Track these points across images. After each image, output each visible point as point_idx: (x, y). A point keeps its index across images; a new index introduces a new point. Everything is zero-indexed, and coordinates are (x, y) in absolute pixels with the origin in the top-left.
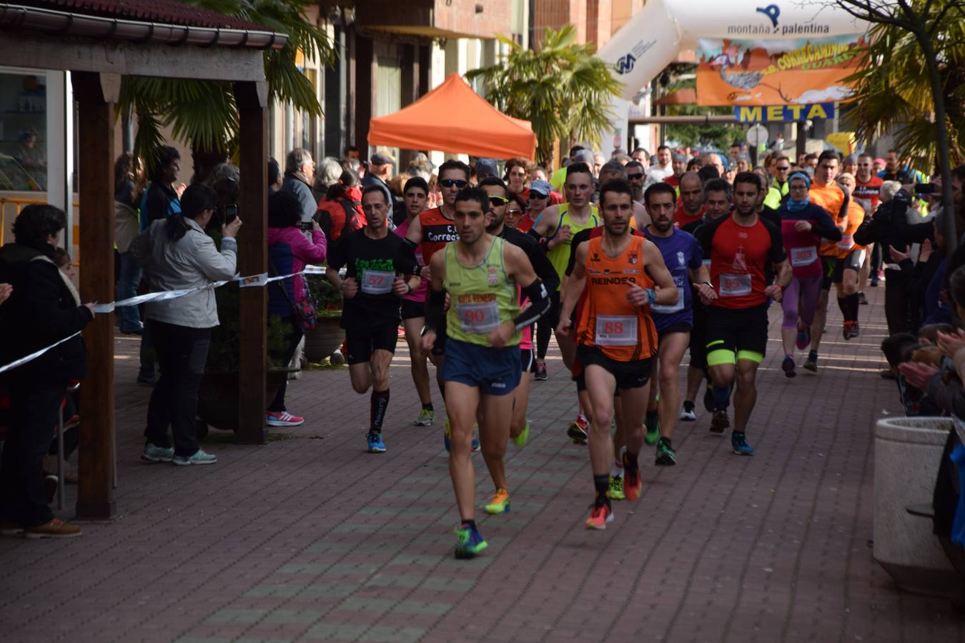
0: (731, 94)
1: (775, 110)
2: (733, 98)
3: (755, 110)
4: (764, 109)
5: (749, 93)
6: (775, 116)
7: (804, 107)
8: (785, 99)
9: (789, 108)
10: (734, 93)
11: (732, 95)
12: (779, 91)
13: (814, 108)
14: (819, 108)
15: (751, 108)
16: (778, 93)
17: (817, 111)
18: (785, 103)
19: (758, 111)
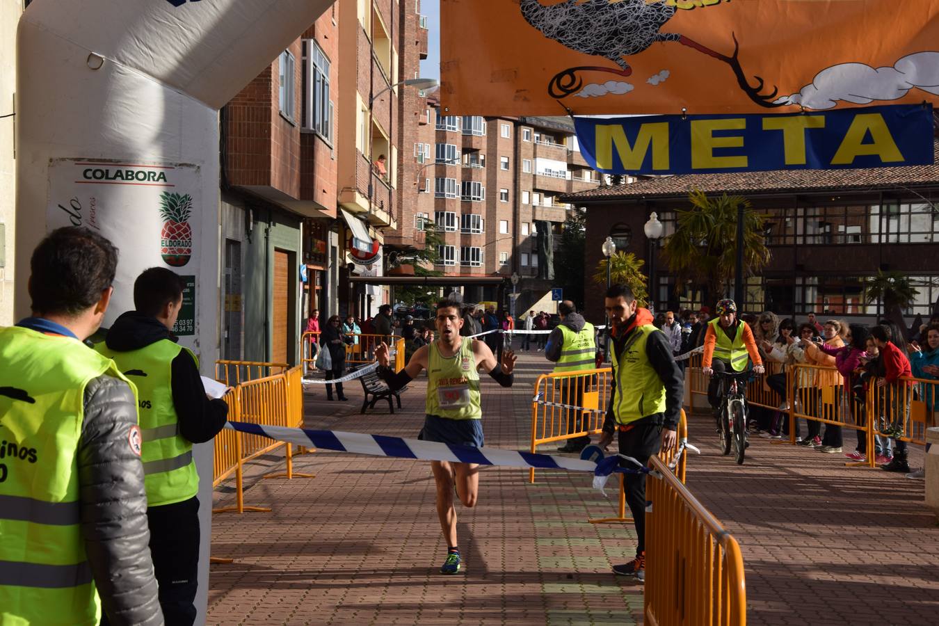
0: (559, 77)
1: (716, 134)
2: (567, 91)
3: (645, 132)
4: (679, 129)
5: (626, 72)
6: (717, 152)
7: (821, 122)
8: (754, 94)
9: (768, 124)
10: (570, 72)
11: (566, 80)
12: (734, 62)
13: (858, 126)
14: (876, 123)
15: (631, 128)
16: (728, 68)
17: (868, 139)
18: (756, 109)
19: (658, 135)
